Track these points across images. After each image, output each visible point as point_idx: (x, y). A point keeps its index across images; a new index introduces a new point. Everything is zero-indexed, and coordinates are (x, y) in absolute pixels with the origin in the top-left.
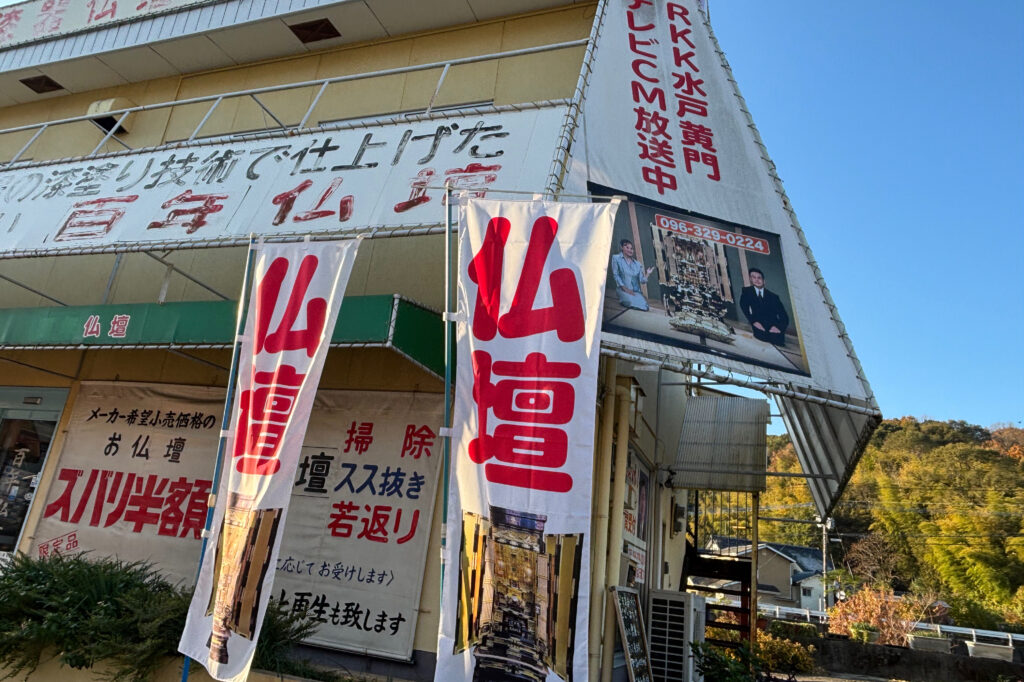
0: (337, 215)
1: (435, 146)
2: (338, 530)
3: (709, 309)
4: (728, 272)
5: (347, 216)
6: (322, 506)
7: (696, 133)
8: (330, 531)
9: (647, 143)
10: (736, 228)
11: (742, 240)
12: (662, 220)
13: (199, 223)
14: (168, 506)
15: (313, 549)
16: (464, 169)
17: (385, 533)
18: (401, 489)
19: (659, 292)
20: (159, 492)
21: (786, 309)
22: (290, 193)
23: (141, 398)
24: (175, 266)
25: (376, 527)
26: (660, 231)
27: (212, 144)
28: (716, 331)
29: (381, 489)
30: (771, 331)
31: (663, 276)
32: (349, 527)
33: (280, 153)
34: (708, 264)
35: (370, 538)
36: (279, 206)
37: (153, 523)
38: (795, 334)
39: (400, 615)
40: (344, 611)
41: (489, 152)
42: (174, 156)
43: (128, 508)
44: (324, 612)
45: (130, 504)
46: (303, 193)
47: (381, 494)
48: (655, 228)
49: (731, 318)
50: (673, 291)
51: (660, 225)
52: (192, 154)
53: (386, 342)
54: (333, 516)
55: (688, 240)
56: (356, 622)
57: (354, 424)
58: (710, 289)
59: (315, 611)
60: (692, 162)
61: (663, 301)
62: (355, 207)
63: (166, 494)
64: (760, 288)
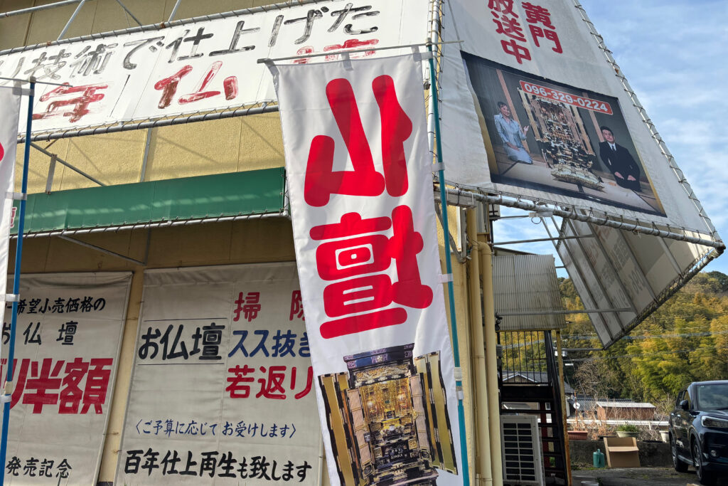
0: (223, 94)
1: (309, 27)
2: (237, 392)
3: (579, 162)
4: (586, 130)
5: (233, 94)
6: (218, 372)
7: (536, 12)
8: (229, 393)
9: (500, 19)
10: (583, 93)
11: (590, 103)
12: (526, 85)
13: (81, 112)
14: (66, 386)
15: (216, 410)
16: (342, 44)
17: (282, 391)
18: (293, 349)
19: (537, 147)
20: (56, 372)
21: (636, 161)
22: (171, 79)
23: (29, 288)
24: (58, 156)
25: (273, 385)
26: (526, 95)
27: (83, 40)
28: (588, 180)
29: (274, 351)
30: (629, 179)
31: (537, 133)
32: (247, 388)
33: (154, 44)
34: (569, 123)
35: (268, 396)
36: (163, 90)
37: (52, 403)
38: (647, 181)
39: (306, 463)
40: (251, 465)
41: (364, 29)
42: (45, 53)
43: (26, 391)
44: (232, 468)
45: (27, 388)
46: (185, 78)
47: (275, 355)
48: (522, 92)
49: (595, 169)
50: (548, 146)
51: (525, 90)
52: (64, 50)
53: (282, 212)
54: (229, 380)
55: (549, 102)
56: (264, 474)
57: (241, 294)
58: (575, 145)
59: (224, 468)
60: (538, 37)
61: (542, 156)
62: (240, 85)
63: (62, 375)
64: (612, 143)
